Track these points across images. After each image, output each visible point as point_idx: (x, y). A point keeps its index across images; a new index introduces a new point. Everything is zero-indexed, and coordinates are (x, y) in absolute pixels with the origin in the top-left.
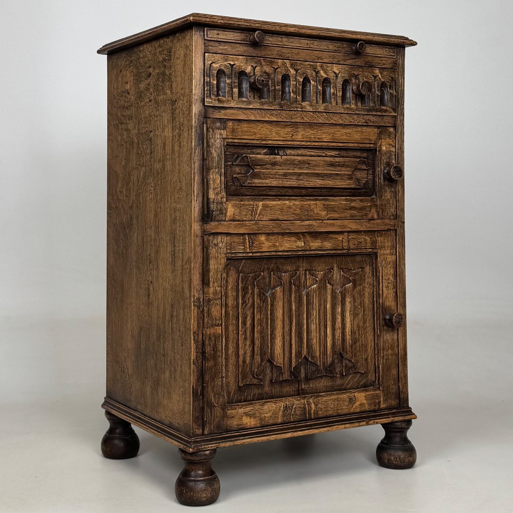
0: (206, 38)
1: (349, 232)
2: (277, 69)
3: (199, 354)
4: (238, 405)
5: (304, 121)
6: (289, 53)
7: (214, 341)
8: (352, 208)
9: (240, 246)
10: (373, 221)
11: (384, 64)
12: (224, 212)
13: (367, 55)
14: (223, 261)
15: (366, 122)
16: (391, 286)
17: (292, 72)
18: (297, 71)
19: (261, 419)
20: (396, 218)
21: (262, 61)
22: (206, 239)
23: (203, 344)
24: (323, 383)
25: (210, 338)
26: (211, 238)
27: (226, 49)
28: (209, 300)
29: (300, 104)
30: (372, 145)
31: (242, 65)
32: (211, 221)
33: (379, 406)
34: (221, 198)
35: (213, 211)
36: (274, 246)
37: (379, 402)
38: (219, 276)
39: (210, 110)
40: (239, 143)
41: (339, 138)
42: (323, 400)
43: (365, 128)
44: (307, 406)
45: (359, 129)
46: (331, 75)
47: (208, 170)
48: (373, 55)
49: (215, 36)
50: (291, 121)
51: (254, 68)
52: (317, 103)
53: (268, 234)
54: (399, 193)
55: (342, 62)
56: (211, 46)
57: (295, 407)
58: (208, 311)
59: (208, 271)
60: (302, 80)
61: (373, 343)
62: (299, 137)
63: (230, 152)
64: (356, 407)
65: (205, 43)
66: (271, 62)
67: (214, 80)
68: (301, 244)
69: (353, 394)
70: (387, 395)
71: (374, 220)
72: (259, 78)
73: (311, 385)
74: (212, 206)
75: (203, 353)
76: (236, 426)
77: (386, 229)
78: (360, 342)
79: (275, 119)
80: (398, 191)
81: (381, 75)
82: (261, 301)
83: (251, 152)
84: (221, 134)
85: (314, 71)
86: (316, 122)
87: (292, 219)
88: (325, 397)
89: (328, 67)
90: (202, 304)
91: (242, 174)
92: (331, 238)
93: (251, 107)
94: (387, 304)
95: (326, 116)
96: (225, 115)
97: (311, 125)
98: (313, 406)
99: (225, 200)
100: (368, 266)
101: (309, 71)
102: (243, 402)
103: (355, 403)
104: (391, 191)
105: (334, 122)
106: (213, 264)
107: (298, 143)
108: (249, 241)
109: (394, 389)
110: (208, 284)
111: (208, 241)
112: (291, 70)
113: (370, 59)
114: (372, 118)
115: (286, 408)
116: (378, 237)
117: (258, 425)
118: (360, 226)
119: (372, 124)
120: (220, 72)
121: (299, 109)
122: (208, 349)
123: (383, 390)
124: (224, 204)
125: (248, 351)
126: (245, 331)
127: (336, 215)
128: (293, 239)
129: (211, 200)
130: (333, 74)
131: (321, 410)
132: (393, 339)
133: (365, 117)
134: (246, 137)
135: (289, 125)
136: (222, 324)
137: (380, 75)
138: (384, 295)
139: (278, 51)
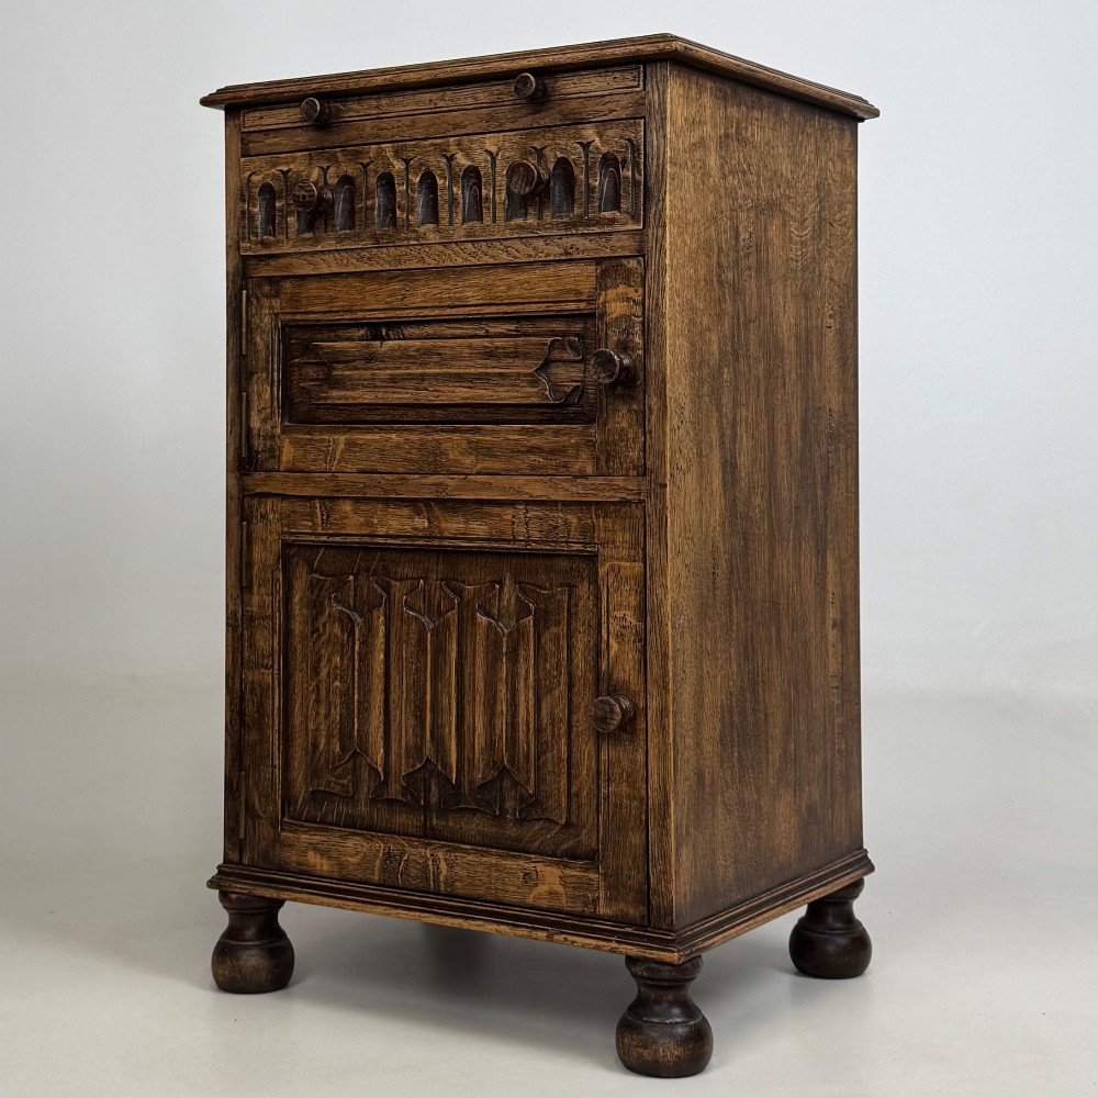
0: (243, 130)
1: (527, 503)
2: (368, 164)
3: (235, 715)
4: (302, 826)
5: (425, 266)
6: (394, 128)
7: (259, 696)
8: (532, 450)
9: (305, 520)
10: (583, 481)
11: (611, 111)
12: (277, 454)
13: (566, 98)
14: (277, 547)
15: (567, 253)
16: (630, 635)
17: (399, 166)
18: (407, 161)
19: (341, 865)
20: (644, 475)
21: (339, 154)
22: (246, 504)
23: (242, 699)
24: (475, 825)
25: (253, 690)
26: (255, 502)
27: (277, 144)
28: (252, 619)
29: (414, 231)
30: (582, 305)
31: (302, 168)
32: (256, 470)
33: (595, 909)
34: (272, 428)
35: (258, 452)
36: (368, 524)
37: (596, 901)
38: (269, 575)
39: (253, 262)
40: (304, 320)
41: (503, 295)
42: (465, 860)
43: (563, 267)
44: (430, 863)
45: (551, 270)
46: (481, 160)
47: (251, 374)
48: (583, 95)
49: (257, 123)
50: (399, 267)
51: (325, 171)
52: (451, 223)
53: (357, 500)
54: (651, 413)
55: (508, 126)
56: (252, 142)
57: (406, 858)
58: (251, 636)
59: (250, 565)
60: (418, 179)
61: (594, 762)
62: (418, 300)
63: (297, 339)
64: (537, 895)
65: (242, 139)
66: (357, 154)
67: (254, 206)
68: (421, 523)
69: (533, 865)
70: (615, 888)
71: (586, 477)
72: (297, 193)
73: (451, 824)
74: (256, 443)
75: (242, 713)
76: (295, 865)
77: (617, 499)
78: (555, 752)
79: (366, 268)
80: (650, 408)
81: (601, 137)
82: (342, 631)
83: (336, 336)
84: (271, 307)
85: (445, 156)
86: (451, 264)
87: (401, 470)
88: (469, 854)
89: (472, 142)
90: (240, 623)
91: (319, 380)
92: (488, 513)
93: (319, 248)
94: (619, 675)
95: (474, 250)
96: (278, 269)
97: (441, 272)
98: (443, 866)
99: (279, 431)
100: (586, 584)
101: (432, 159)
102: (319, 823)
103: (536, 885)
104: (629, 411)
105: (491, 261)
106: (258, 554)
107: (415, 312)
108: (322, 512)
109: (635, 879)
110: (250, 587)
111: (250, 506)
112: (395, 162)
113: (574, 104)
114: (580, 242)
115: (388, 855)
116: (598, 517)
117: (335, 875)
118: (551, 491)
119: (580, 256)
120: (267, 190)
121: (412, 242)
122: (250, 708)
123: (605, 875)
124: (277, 439)
125: (322, 727)
126: (318, 686)
127: (497, 465)
128: (406, 511)
129: (255, 432)
130: (486, 156)
131: (461, 881)
132: (633, 761)
133: (564, 240)
134: (314, 309)
135: (396, 277)
136: (272, 666)
137: (597, 140)
138: (612, 653)
139: (372, 128)
